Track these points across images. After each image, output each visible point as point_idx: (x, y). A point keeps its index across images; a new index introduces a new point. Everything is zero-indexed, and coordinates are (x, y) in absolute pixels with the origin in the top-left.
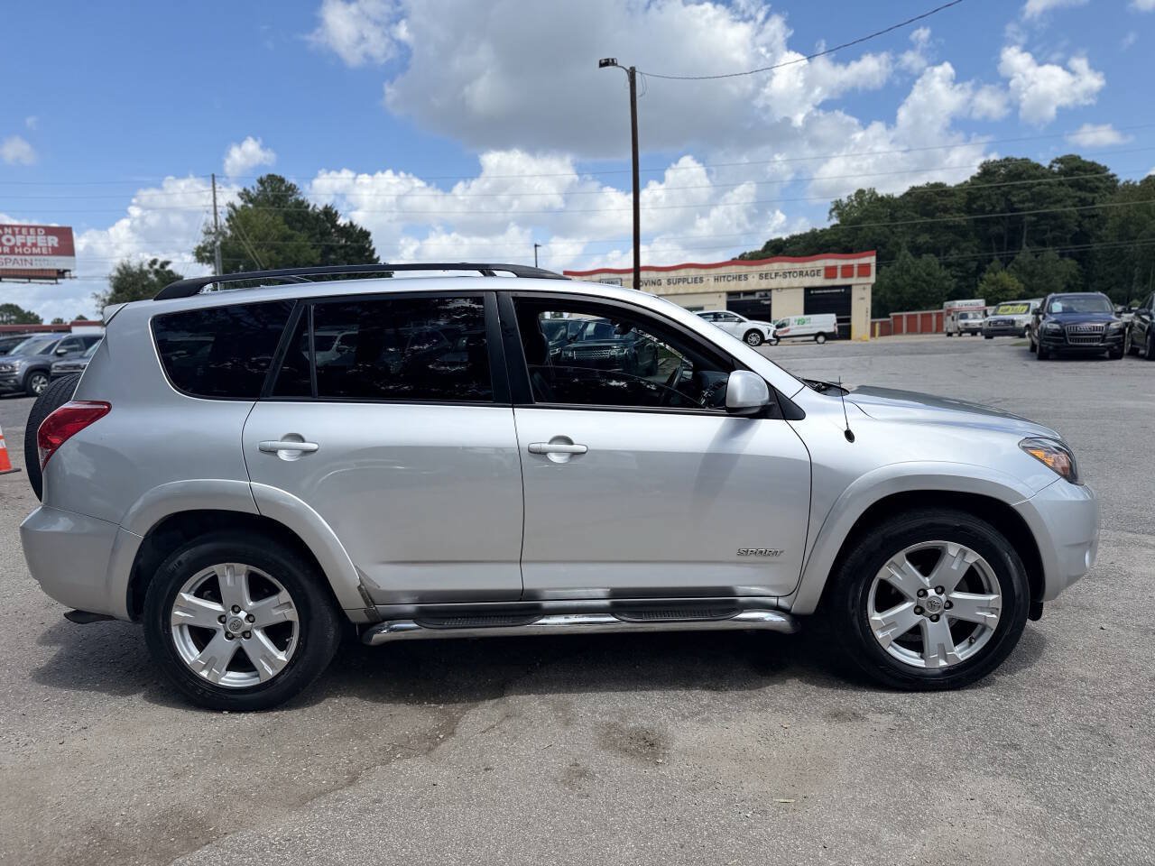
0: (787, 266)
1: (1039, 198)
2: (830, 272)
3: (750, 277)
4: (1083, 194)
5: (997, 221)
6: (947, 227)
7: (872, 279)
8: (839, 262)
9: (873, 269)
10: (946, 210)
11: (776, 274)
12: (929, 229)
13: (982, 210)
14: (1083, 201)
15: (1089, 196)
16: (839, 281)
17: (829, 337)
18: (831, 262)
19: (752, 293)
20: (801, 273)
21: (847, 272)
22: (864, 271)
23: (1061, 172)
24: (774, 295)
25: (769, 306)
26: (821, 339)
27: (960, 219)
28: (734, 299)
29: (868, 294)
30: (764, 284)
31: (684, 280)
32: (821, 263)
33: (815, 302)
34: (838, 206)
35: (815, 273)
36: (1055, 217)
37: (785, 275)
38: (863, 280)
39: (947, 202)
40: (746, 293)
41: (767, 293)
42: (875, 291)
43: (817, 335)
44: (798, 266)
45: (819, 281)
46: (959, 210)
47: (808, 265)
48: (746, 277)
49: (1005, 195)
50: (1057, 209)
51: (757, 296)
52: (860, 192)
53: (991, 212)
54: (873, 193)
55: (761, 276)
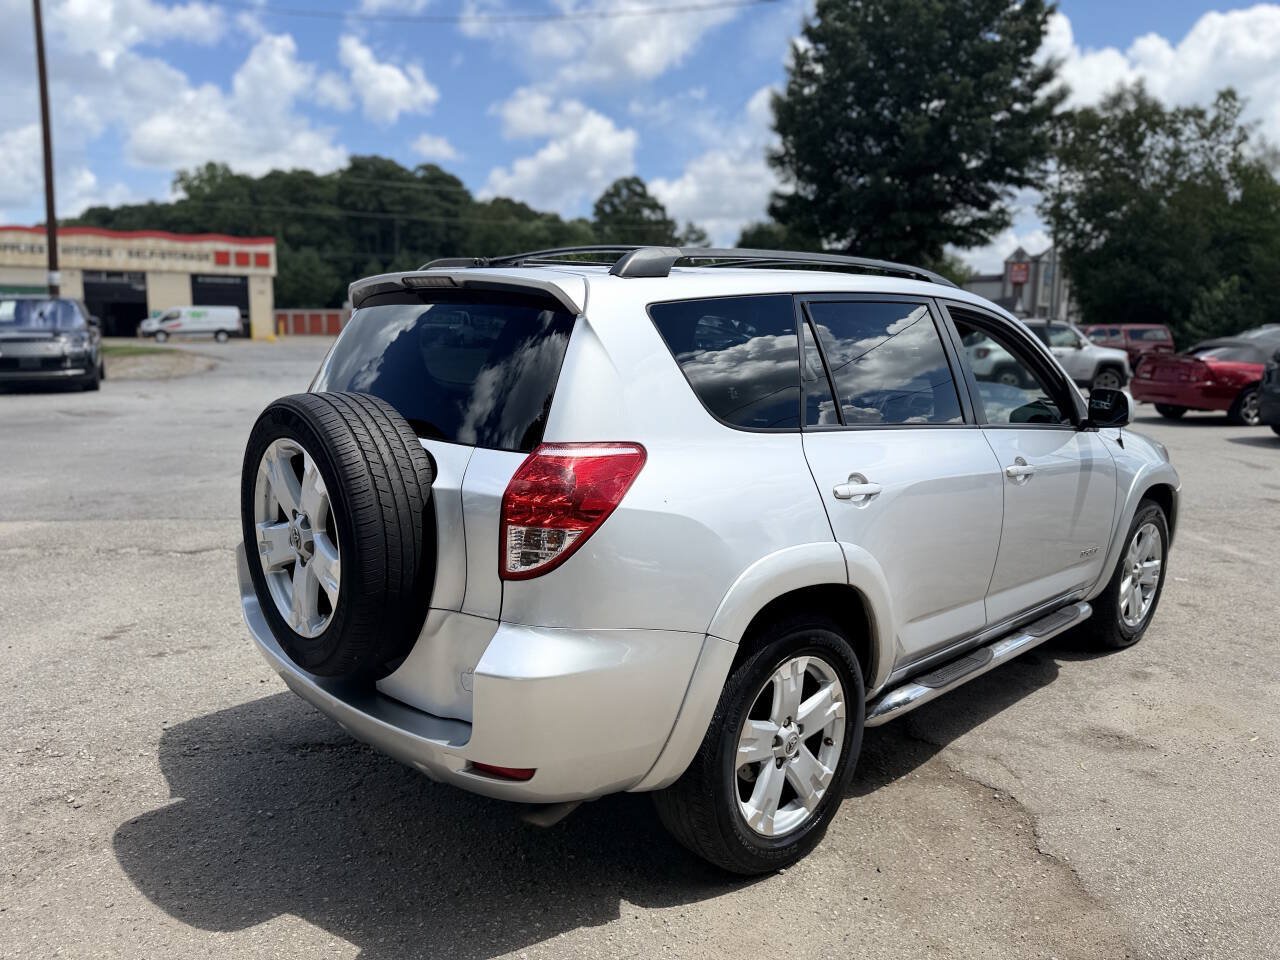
0: (165, 244)
1: (408, 202)
2: (222, 258)
3: (115, 254)
4: (447, 205)
5: (368, 221)
6: (321, 220)
7: (272, 270)
8: (232, 247)
9: (273, 260)
10: (317, 201)
11: (152, 254)
12: (301, 219)
13: (353, 207)
14: (447, 213)
15: (452, 207)
16: (233, 269)
17: (232, 335)
18: (222, 246)
19: (119, 274)
20: (185, 256)
21: (242, 259)
22: (262, 260)
23: (424, 180)
24: (150, 279)
25: (144, 294)
26: (222, 337)
27: (332, 212)
28: (93, 279)
29: (268, 288)
30: (135, 264)
31: (14, 247)
32: (211, 246)
33: (206, 292)
34: (181, 178)
35: (203, 257)
36: (424, 224)
37: (163, 255)
38: (261, 271)
39: (318, 192)
40: (111, 274)
41: (142, 276)
42: (277, 283)
43: (217, 333)
44: (179, 246)
45: (208, 267)
46: (330, 203)
47: (193, 246)
48: (109, 253)
49: (376, 194)
50: (424, 216)
51: (125, 280)
52: (211, 166)
53: (364, 210)
54: (226, 170)
55: (130, 253)
